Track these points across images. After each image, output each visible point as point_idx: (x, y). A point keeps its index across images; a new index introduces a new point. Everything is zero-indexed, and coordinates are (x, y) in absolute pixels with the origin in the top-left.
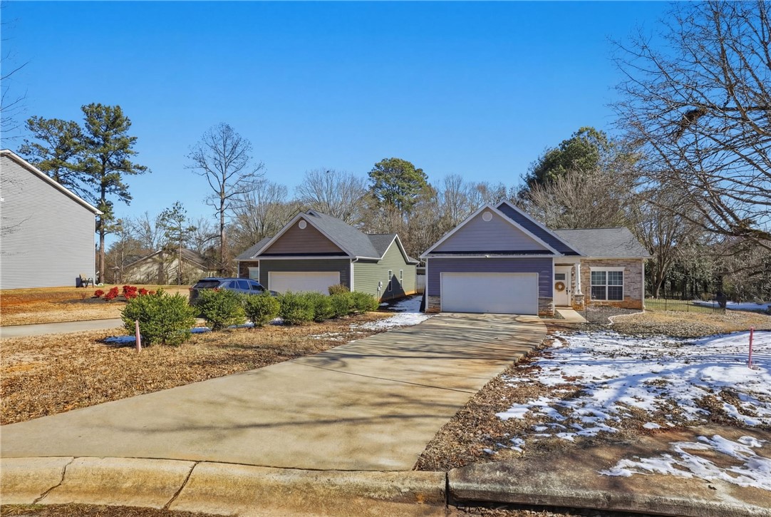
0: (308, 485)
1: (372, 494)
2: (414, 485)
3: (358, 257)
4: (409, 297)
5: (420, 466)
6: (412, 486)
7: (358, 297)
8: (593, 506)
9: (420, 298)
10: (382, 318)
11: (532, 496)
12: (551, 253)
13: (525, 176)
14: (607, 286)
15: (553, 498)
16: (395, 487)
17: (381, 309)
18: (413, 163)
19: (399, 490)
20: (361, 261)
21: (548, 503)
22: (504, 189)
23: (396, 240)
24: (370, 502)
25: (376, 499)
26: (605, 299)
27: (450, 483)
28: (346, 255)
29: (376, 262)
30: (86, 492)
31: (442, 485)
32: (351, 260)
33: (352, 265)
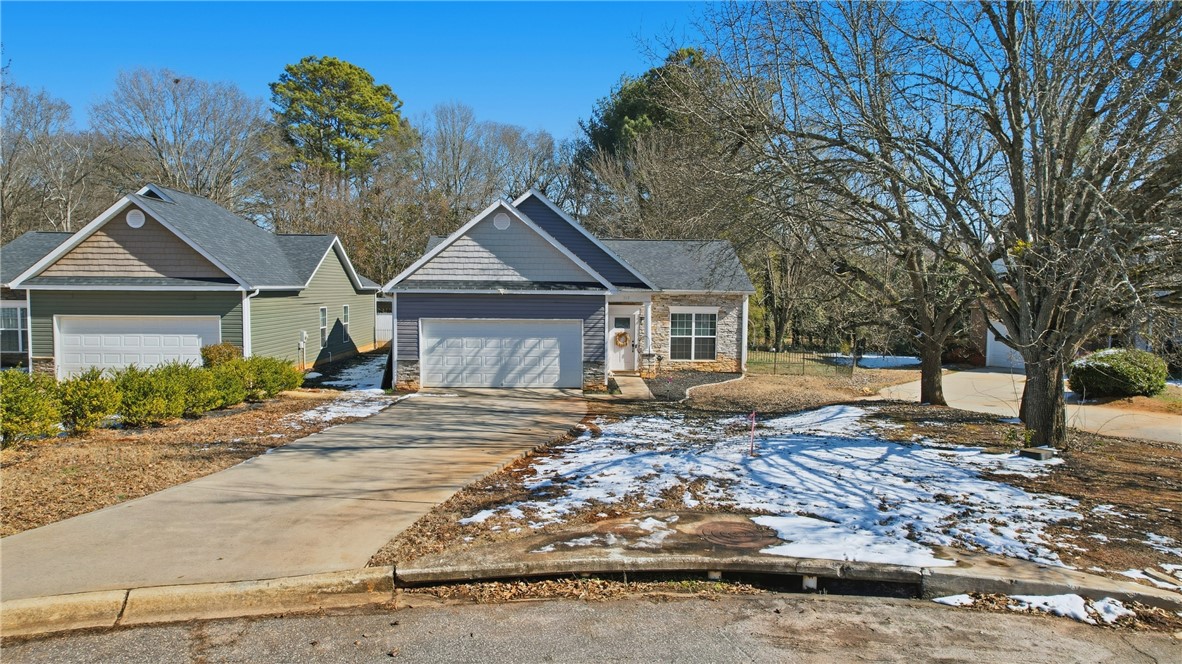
0: (261, 591)
1: (325, 590)
2: (365, 577)
3: (258, 288)
4: (364, 358)
5: (370, 563)
6: (362, 578)
7: (260, 367)
8: (515, 574)
9: (384, 359)
10: (313, 404)
11: (467, 572)
12: (603, 287)
13: (587, 124)
14: (693, 336)
15: (484, 572)
16: (347, 581)
17: (309, 384)
18: (369, 71)
19: (351, 583)
20: (264, 294)
21: (480, 576)
22: (552, 143)
23: (335, 248)
24: (324, 596)
25: (328, 593)
26: (690, 358)
27: (397, 572)
28: (230, 281)
29: (294, 293)
30: (9, 629)
31: (391, 574)
32: (244, 294)
33: (247, 302)
